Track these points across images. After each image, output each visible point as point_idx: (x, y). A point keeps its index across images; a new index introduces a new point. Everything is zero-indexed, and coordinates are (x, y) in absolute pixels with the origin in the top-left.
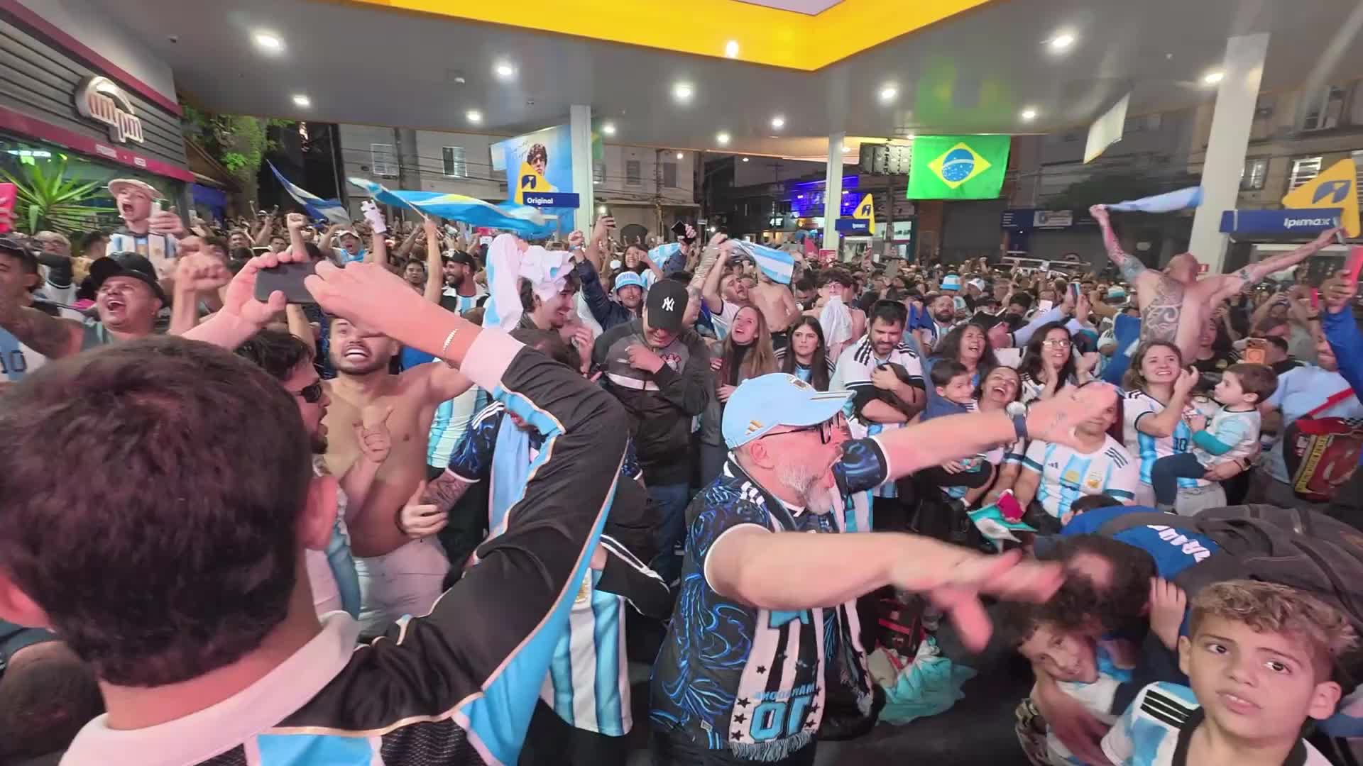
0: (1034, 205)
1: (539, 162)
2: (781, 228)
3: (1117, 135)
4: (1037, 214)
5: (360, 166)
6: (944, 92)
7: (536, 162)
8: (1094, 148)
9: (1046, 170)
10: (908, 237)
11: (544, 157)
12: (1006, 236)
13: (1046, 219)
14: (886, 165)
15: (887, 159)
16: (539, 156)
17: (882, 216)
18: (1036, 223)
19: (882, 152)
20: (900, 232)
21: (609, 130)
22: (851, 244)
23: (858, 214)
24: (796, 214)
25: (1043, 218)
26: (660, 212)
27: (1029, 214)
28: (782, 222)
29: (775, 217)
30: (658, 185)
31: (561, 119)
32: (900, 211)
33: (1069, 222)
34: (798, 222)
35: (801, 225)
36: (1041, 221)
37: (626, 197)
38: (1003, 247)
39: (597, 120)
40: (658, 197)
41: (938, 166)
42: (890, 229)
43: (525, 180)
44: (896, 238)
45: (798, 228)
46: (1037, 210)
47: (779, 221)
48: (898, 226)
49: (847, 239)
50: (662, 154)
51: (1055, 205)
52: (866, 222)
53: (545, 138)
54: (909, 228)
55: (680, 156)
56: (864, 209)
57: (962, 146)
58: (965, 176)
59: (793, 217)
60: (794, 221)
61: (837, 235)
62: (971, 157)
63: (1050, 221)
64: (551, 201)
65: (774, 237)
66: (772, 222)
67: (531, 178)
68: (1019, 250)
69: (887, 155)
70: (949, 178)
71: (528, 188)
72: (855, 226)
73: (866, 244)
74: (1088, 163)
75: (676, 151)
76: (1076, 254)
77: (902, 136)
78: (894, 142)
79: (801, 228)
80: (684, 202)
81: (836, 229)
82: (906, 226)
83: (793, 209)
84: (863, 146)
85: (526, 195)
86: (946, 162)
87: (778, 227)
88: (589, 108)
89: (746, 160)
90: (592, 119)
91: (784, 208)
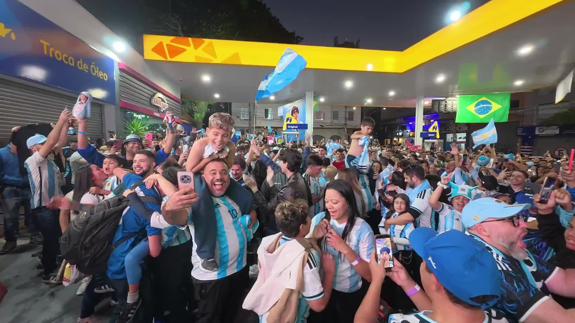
0: (535, 124)
1: (296, 113)
2: (402, 136)
3: (569, 90)
4: (537, 129)
5: (236, 116)
6: (473, 77)
7: (295, 113)
8: (559, 96)
9: (540, 107)
10: (465, 140)
11: (298, 111)
12: (520, 140)
13: (543, 131)
14: (445, 108)
15: (446, 106)
16: (296, 111)
17: (450, 131)
18: (537, 133)
19: (444, 103)
20: (460, 138)
21: (322, 100)
22: (428, 143)
23: (431, 130)
24: (409, 131)
25: (541, 130)
26: (346, 130)
27: (533, 128)
28: (402, 134)
29: (399, 132)
30: (346, 120)
31: (302, 97)
32: (460, 128)
33: (557, 132)
34: (410, 133)
35: (411, 135)
36: (540, 132)
37: (332, 125)
38: (518, 144)
39: (316, 97)
40: (346, 124)
41: (472, 108)
42: (455, 137)
43: (288, 119)
44: (458, 140)
45: (410, 136)
46: (537, 126)
47: (400, 134)
48: (459, 135)
49: (426, 141)
50: (347, 108)
51: (548, 123)
52: (435, 133)
53: (297, 104)
54: (465, 136)
55: (354, 108)
56: (434, 128)
57: (484, 99)
58: (488, 112)
59: (407, 132)
60: (408, 133)
61: (421, 139)
62: (490, 104)
63: (545, 132)
64: (297, 127)
65: (399, 140)
66: (398, 134)
67: (290, 119)
68: (528, 146)
69: (445, 104)
70: (480, 114)
71: (288, 122)
72: (429, 135)
73: (435, 143)
74: (557, 104)
75: (354, 107)
76: (564, 148)
77: (452, 96)
78: (449, 99)
79: (411, 136)
80: (356, 126)
81: (421, 137)
82: (464, 135)
83: (407, 128)
84: (433, 101)
85: (288, 125)
86: (475, 107)
87: (400, 136)
88: (313, 93)
89: (384, 109)
90: (314, 96)
91: (403, 128)
